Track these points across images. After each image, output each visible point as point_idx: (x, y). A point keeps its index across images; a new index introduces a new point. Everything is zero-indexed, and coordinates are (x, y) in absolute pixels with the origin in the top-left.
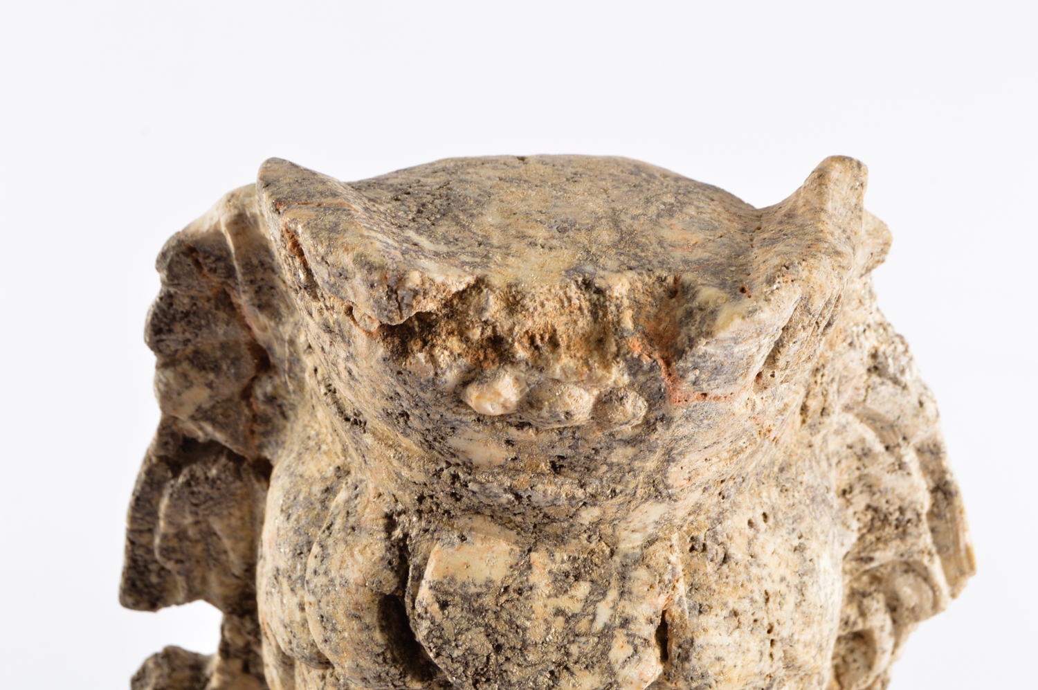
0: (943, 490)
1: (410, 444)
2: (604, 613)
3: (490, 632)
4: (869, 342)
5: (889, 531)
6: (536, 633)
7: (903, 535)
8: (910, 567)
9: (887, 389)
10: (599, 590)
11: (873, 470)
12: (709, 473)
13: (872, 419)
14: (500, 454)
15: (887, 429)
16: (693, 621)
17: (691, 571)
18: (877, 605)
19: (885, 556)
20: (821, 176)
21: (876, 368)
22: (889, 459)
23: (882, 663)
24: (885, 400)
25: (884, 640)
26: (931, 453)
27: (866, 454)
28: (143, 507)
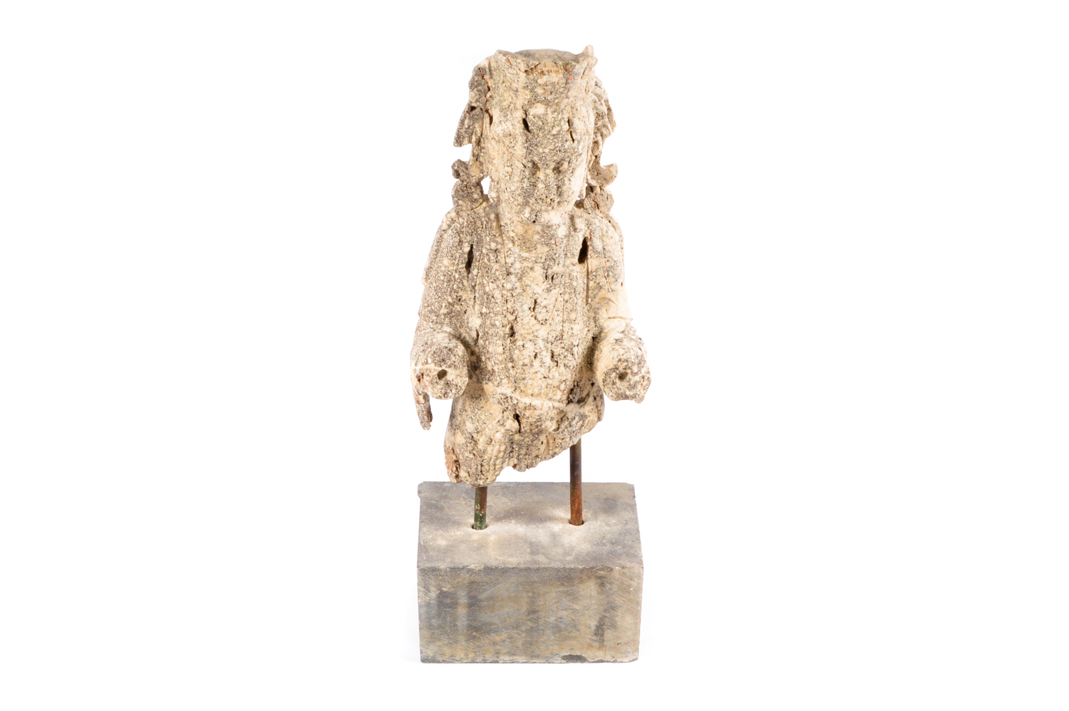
0: (609, 109)
1: (527, 92)
2: (560, 117)
3: (542, 121)
4: (595, 80)
5: (600, 118)
6: (549, 121)
7: (603, 119)
8: (604, 126)
9: (598, 88)
10: (559, 114)
11: (596, 105)
12: (574, 94)
13: (596, 94)
14: (543, 91)
15: (598, 96)
16: (573, 119)
17: (572, 111)
18: (599, 135)
19: (600, 123)
20: (587, 48)
21: (596, 85)
22: (599, 103)
23: (600, 147)
24: (598, 91)
25: (600, 142)
26: (607, 101)
27: (595, 102)
28: (462, 122)
